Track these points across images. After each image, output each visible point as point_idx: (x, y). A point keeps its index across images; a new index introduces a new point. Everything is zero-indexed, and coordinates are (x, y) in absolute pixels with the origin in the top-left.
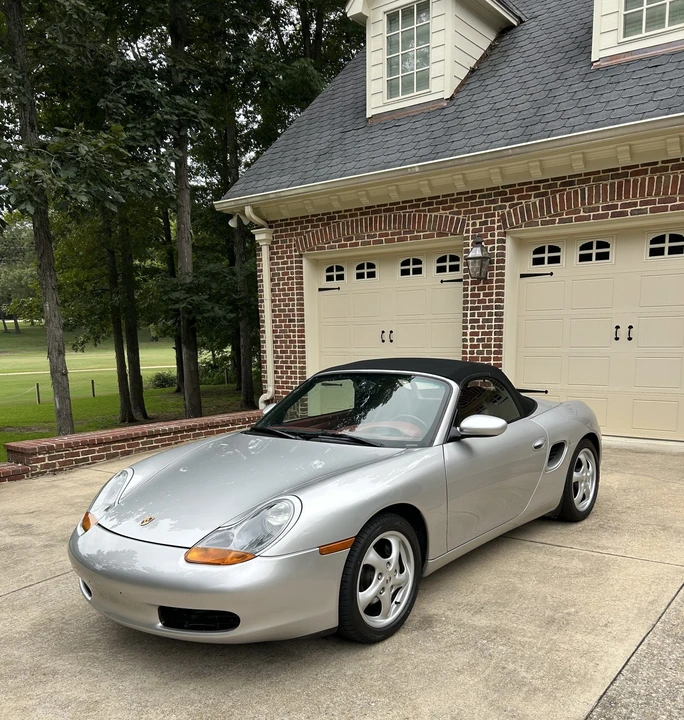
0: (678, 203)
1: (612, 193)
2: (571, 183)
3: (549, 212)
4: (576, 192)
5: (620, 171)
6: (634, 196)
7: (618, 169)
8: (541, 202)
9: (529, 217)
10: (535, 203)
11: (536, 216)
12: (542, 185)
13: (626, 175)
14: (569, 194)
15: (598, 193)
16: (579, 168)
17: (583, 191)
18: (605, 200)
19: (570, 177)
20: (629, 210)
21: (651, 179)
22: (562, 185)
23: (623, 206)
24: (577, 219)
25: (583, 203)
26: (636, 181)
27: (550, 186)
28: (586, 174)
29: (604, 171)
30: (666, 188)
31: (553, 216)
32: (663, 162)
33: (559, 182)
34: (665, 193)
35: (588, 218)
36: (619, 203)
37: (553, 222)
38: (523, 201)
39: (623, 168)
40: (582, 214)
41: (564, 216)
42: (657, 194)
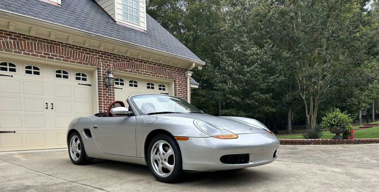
0: (72, 60)
1: (48, 48)
2: (28, 39)
3: (19, 48)
4: (31, 43)
5: (49, 41)
6: (57, 53)
7: (48, 40)
8: (14, 42)
9: (8, 47)
10: (11, 42)
11: (12, 48)
12: (13, 34)
13: (52, 44)
14: (28, 43)
15: (41, 46)
16: (33, 34)
17: (35, 44)
18: (45, 51)
19: (27, 36)
20: (55, 57)
21: (62, 49)
22: (23, 38)
23: (52, 55)
24: (33, 55)
25: (35, 49)
26: (57, 48)
27: (17, 36)
28: (34, 37)
29: (42, 39)
30: (68, 53)
31: (20, 50)
32: (65, 44)
33: (22, 36)
34: (68, 55)
35: (38, 56)
36: (50, 54)
37: (21, 53)
38: (4, 39)
39: (50, 40)
40: (34, 53)
41: (26, 52)
42: (65, 55)
